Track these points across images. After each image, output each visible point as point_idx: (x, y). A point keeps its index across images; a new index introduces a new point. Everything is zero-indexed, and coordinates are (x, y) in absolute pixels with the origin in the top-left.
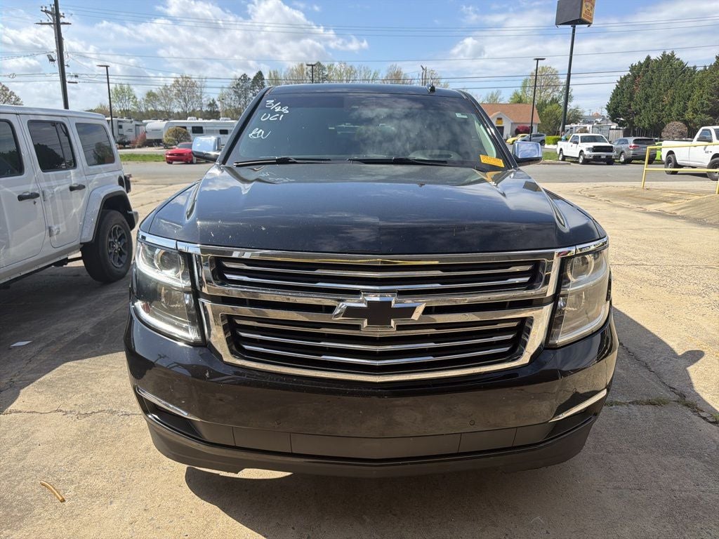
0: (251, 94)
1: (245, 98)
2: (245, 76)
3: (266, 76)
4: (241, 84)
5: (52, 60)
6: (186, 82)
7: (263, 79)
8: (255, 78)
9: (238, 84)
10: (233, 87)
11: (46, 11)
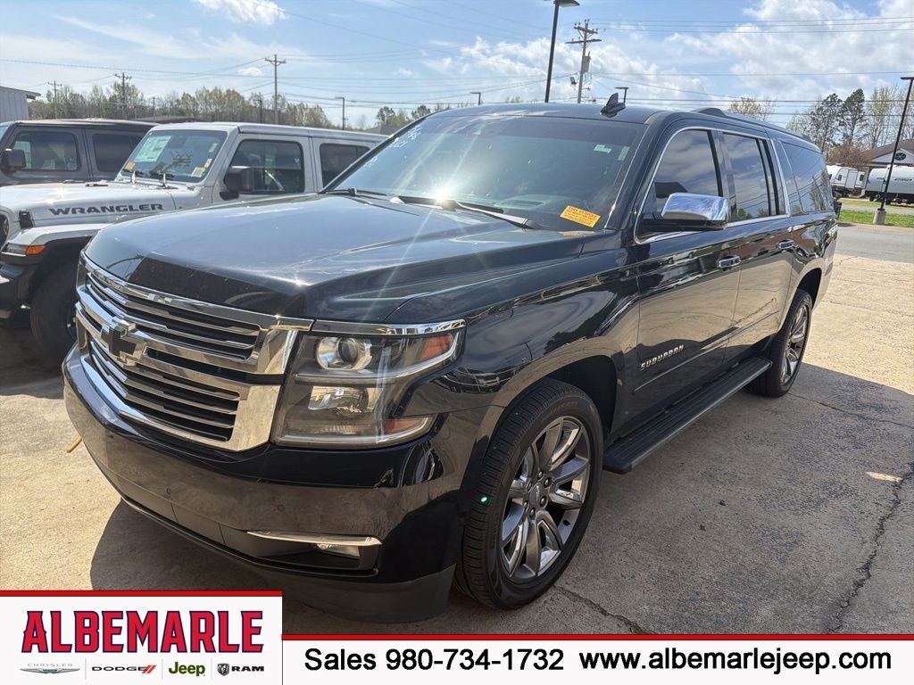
0: (837, 123)
1: (827, 127)
2: (833, 97)
3: (867, 96)
4: (825, 108)
5: (574, 83)
6: (747, 107)
7: (863, 100)
8: (849, 100)
9: (821, 109)
10: (812, 113)
11: (579, 28)
